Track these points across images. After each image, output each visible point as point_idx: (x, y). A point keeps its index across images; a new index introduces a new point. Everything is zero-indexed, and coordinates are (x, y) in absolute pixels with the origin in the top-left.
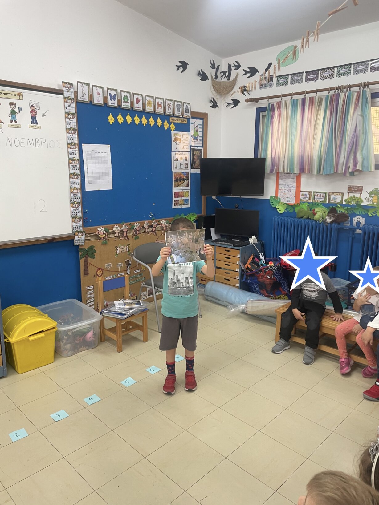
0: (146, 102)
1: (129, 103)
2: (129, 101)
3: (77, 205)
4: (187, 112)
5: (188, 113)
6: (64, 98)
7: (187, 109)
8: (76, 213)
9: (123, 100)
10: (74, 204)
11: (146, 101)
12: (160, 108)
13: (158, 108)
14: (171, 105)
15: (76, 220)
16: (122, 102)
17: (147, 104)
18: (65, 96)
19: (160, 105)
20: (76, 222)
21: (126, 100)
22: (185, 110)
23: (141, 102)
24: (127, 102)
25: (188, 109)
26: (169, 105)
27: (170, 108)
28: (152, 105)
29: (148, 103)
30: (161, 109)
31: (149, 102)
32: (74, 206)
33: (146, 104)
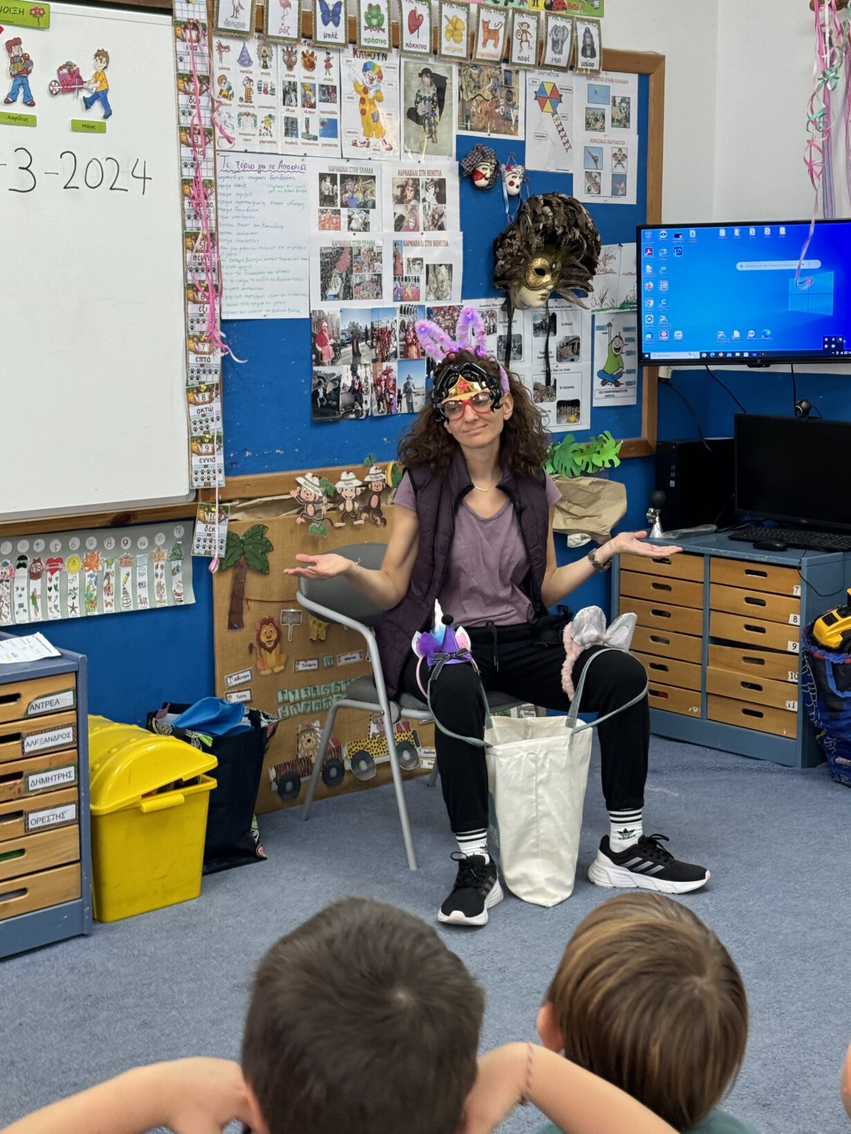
0: (445, 22)
1: (383, 30)
2: (385, 26)
3: (207, 395)
4: (589, 53)
5: (593, 55)
6: (176, 24)
7: (588, 41)
8: (204, 424)
9: (364, 23)
10: (199, 391)
11: (444, 20)
12: (491, 42)
13: (484, 44)
14: (532, 30)
15: (204, 445)
16: (363, 28)
17: (448, 30)
18: (178, 19)
19: (492, 34)
20: (205, 454)
21: (374, 22)
22: (581, 45)
23: (425, 26)
24: (379, 27)
25: (592, 43)
26: (525, 32)
27: (527, 41)
28: (465, 33)
29: (450, 27)
30: (495, 46)
31: (454, 23)
32: (200, 398)
33: (444, 30)
